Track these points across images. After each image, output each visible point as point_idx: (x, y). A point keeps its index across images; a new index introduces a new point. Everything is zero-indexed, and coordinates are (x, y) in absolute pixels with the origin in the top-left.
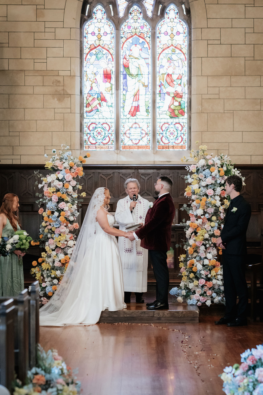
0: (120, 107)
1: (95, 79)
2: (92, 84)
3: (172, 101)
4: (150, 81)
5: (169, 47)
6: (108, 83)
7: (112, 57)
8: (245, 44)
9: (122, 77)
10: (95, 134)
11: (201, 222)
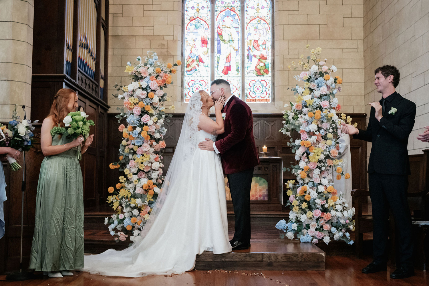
0: (214, 67)
1: (195, 44)
2: (191, 49)
3: (258, 62)
4: (240, 46)
5: (255, 19)
6: (204, 48)
7: (208, 27)
8: (320, 14)
9: (216, 42)
10: (194, 90)
11: (316, 139)
